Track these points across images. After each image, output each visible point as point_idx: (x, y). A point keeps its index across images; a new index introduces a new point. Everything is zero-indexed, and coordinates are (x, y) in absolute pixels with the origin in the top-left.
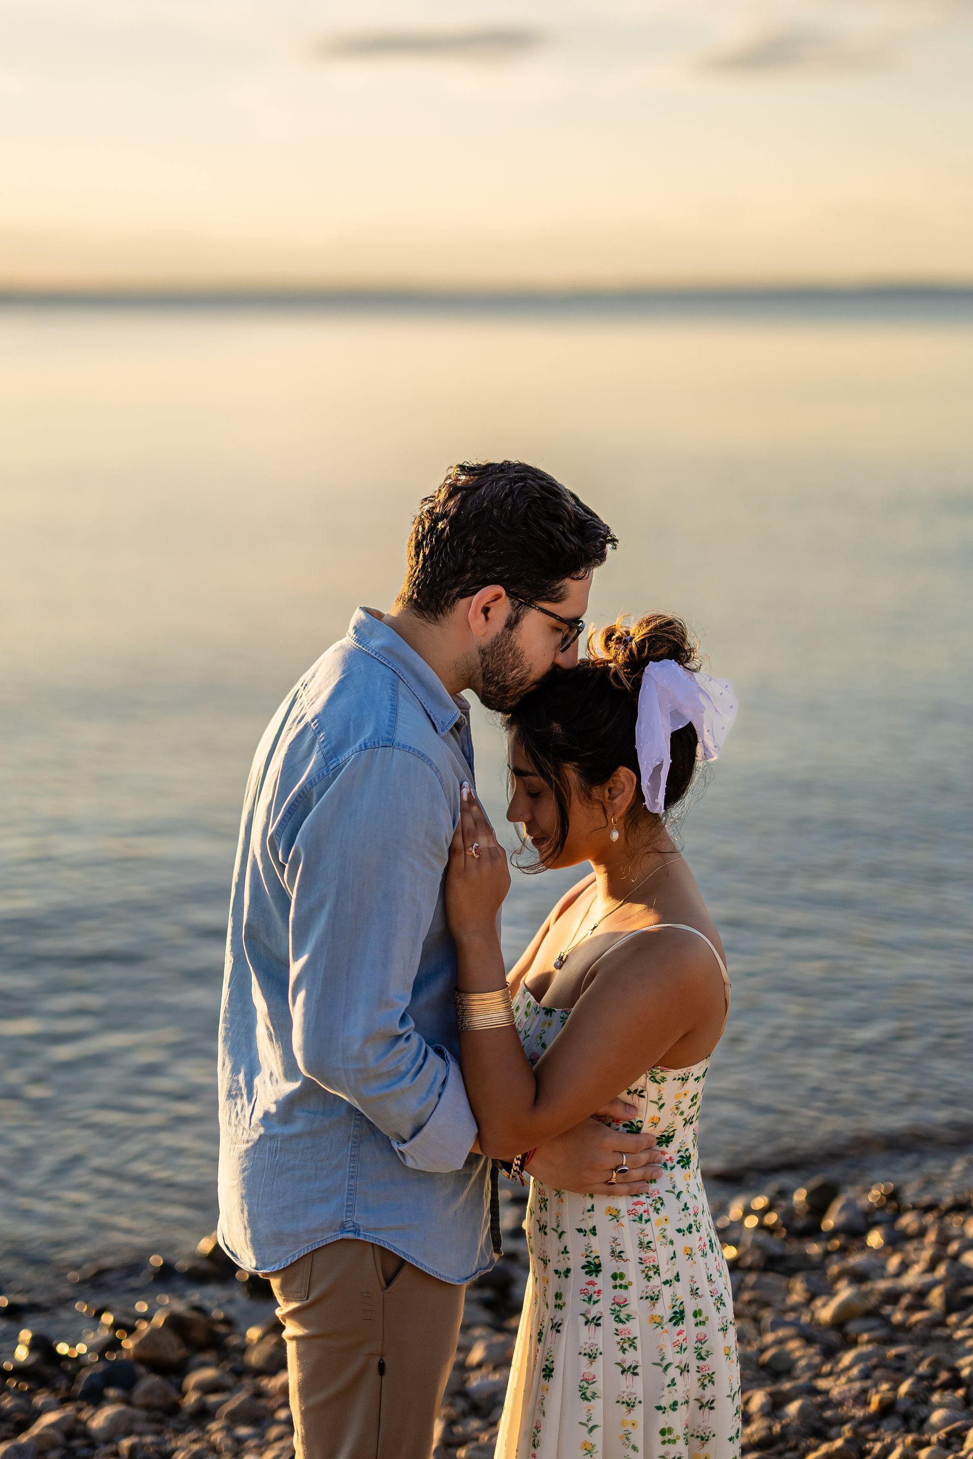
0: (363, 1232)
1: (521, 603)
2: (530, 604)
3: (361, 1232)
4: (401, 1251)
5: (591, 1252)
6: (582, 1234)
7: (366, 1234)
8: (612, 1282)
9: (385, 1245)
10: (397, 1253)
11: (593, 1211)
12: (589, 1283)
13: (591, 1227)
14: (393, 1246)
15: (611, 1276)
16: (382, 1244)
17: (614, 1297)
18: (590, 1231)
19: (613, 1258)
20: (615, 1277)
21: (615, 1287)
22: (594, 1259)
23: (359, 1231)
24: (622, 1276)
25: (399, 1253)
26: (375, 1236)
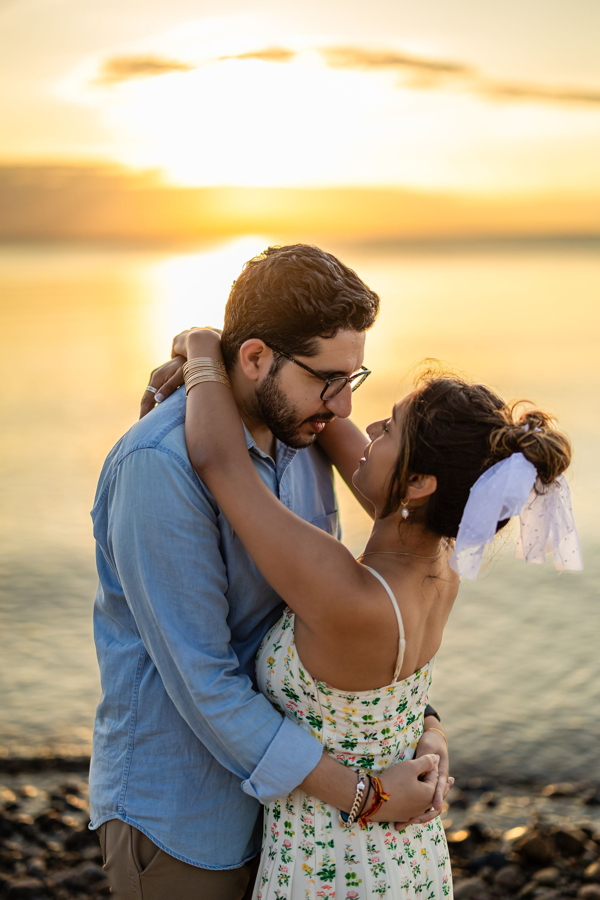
0: (128, 817)
1: (282, 355)
2: (288, 356)
3: (127, 817)
4: (153, 837)
5: (329, 861)
6: (321, 846)
7: (129, 818)
8: (346, 881)
9: (141, 829)
10: (149, 838)
11: (331, 827)
12: (325, 887)
13: (330, 840)
14: (147, 831)
15: (346, 876)
16: (139, 828)
17: (348, 893)
18: (329, 844)
19: (346, 861)
20: (348, 876)
21: (348, 884)
22: (330, 867)
23: (126, 815)
24: (354, 875)
25: (151, 837)
26: (135, 822)
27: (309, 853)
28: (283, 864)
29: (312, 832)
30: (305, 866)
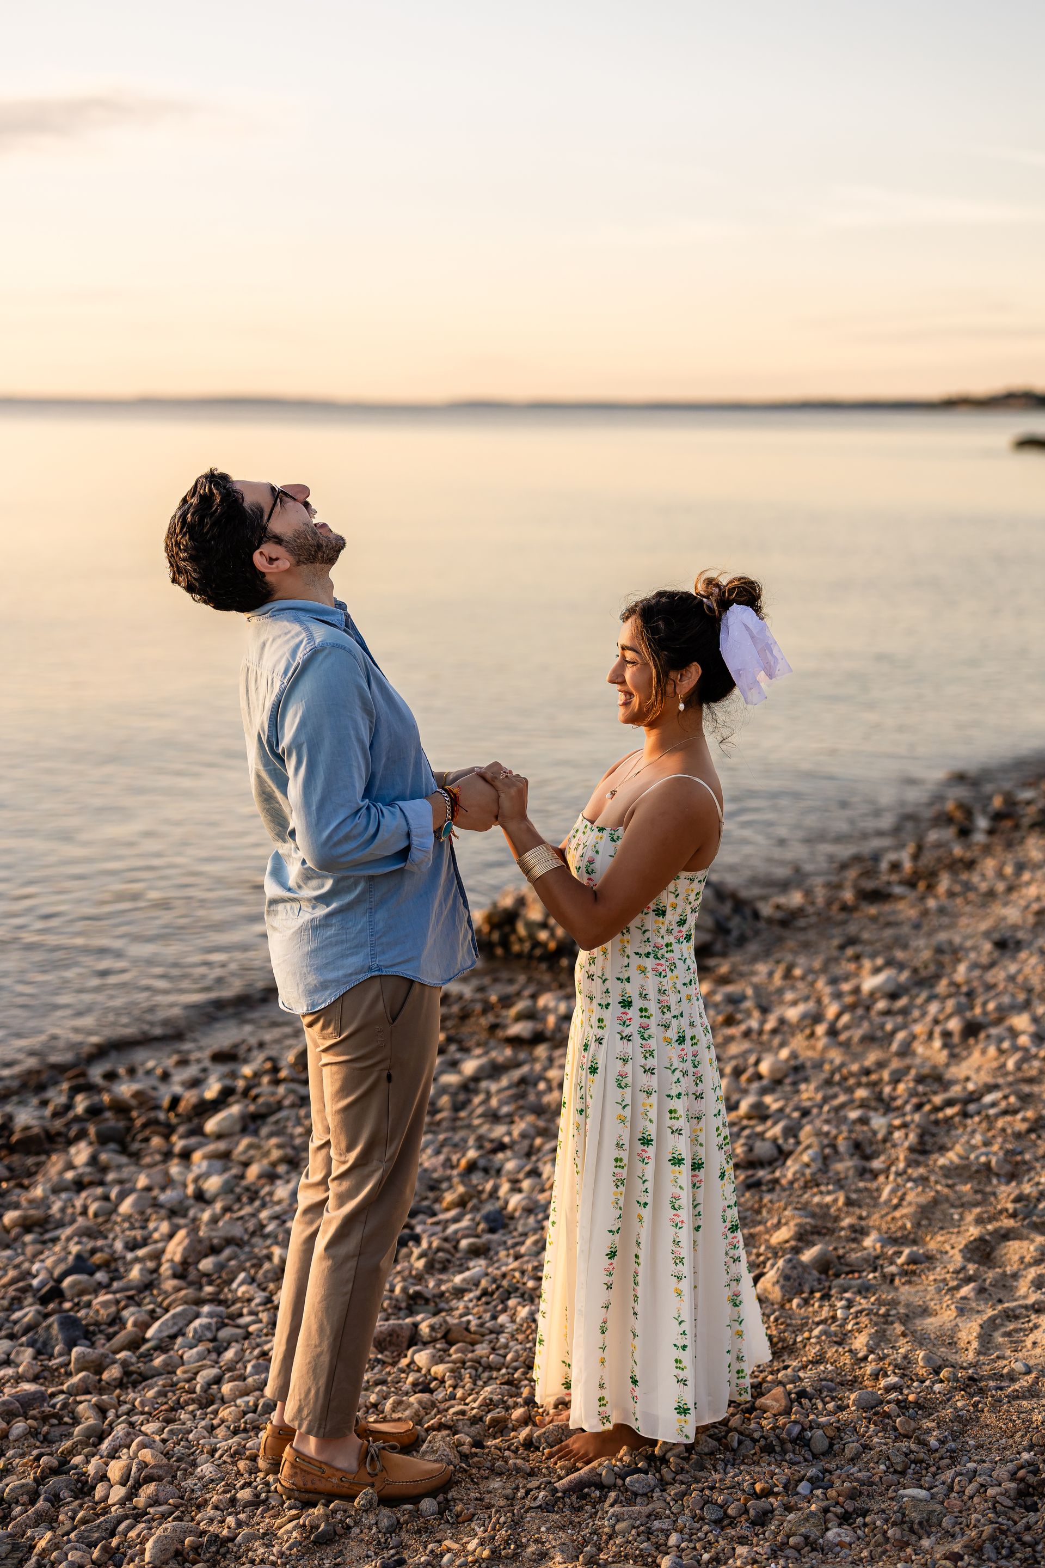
27: (667, 1027)
28: (644, 1042)
29: (669, 1010)
30: (665, 1038)
